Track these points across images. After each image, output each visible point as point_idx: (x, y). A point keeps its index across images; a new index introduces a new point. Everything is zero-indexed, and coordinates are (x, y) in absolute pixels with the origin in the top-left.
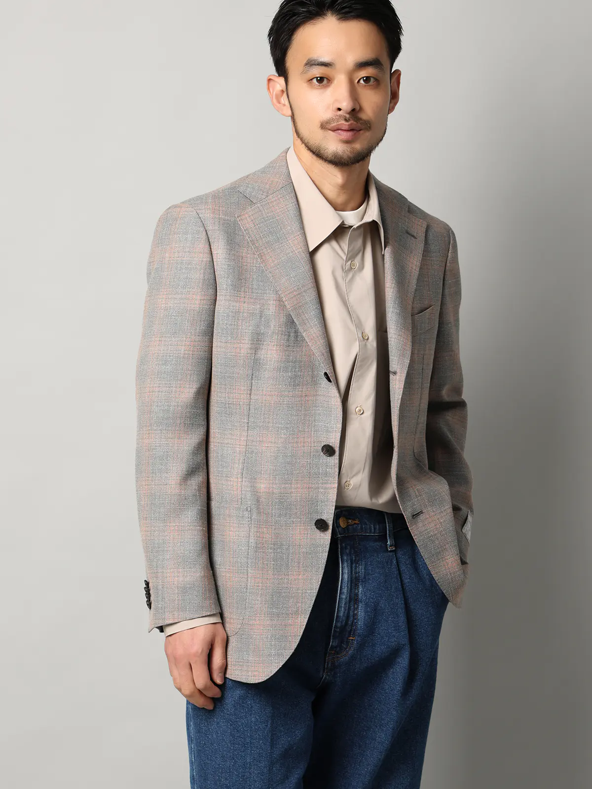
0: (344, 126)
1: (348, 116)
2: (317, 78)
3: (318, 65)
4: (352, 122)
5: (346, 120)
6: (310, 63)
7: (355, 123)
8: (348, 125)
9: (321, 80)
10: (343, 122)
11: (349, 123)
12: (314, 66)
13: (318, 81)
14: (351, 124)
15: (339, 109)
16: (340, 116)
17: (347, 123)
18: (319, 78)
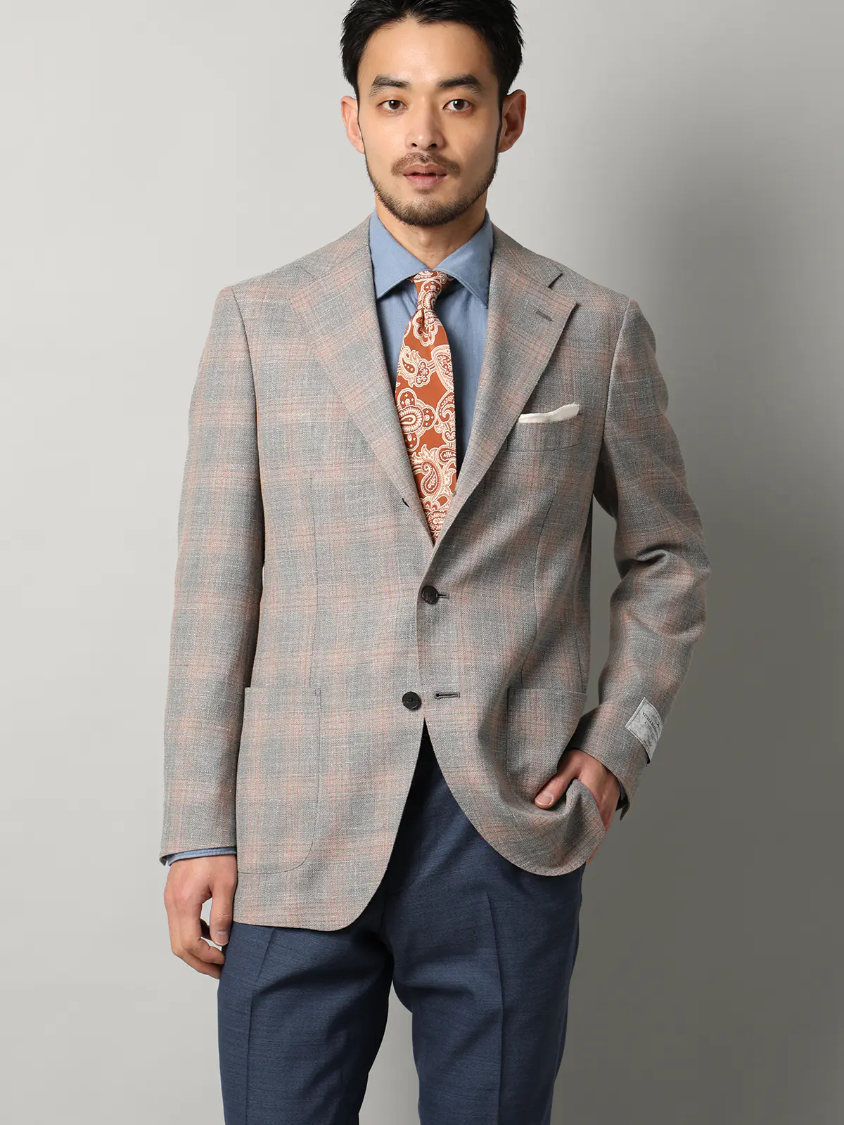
0: (420, 168)
1: (425, 154)
2: (390, 101)
3: (389, 85)
4: (432, 163)
5: (423, 160)
6: (380, 83)
7: (436, 164)
8: (426, 167)
9: (395, 104)
10: (419, 163)
11: (427, 164)
12: (384, 87)
13: (391, 105)
14: (429, 166)
15: (414, 145)
16: (415, 155)
17: (424, 165)
18: (392, 102)
